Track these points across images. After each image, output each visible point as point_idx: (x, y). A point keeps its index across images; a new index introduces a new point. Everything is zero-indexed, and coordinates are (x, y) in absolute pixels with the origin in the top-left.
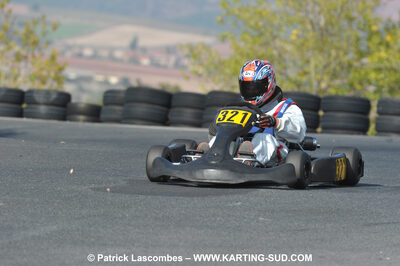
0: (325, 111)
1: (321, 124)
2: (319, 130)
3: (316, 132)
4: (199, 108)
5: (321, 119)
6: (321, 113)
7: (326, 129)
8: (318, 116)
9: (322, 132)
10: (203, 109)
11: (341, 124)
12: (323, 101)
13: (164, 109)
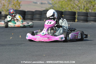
0: (64, 15)
4: (32, 15)
6: (63, 16)
10: (33, 15)
12: (63, 13)
13: (24, 15)
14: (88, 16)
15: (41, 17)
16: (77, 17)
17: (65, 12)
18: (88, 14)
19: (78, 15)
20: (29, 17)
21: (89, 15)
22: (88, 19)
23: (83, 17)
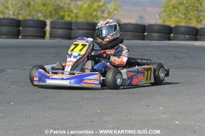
0: (23, 27)
1: (21, 34)
2: (20, 37)
3: (18, 38)
5: (21, 31)
6: (21, 28)
7: (24, 37)
8: (19, 30)
9: (22, 38)
11: (31, 34)
12: (22, 22)
14: (71, 29)
16: (50, 31)
17: (26, 20)
18: (73, 24)
19: (51, 28)
21: (73, 27)
22: (72, 36)
23: (62, 30)
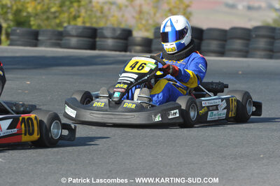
15: (247, 45)
20: (214, 45)
